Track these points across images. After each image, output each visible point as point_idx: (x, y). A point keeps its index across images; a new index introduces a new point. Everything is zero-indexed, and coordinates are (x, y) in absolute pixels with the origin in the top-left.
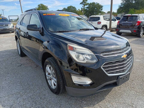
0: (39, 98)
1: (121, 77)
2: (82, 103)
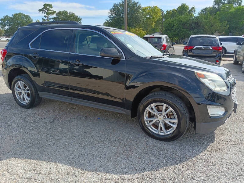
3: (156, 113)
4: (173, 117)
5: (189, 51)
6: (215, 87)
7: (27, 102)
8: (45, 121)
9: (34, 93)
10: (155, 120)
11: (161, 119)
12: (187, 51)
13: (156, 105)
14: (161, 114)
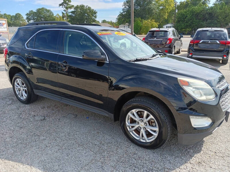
3: (137, 119)
4: (155, 125)
5: (195, 45)
6: (201, 95)
7: (25, 98)
8: (37, 118)
9: (30, 91)
11: (142, 125)
12: (193, 45)
13: (137, 111)
14: (142, 121)
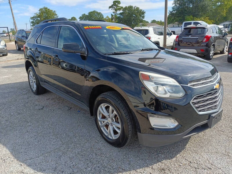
0: (94, 155)
1: (213, 115)
2: (159, 156)
7: (35, 89)
10: (106, 121)
11: (109, 121)
14: (109, 116)
